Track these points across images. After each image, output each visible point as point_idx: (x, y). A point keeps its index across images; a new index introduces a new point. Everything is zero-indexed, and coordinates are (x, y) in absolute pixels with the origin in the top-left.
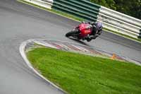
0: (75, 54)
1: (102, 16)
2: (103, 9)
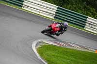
1: (89, 24)
2: (90, 19)
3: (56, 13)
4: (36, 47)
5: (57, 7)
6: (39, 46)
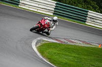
3: (55, 9)
4: (36, 45)
5: (56, 2)
6: (39, 44)
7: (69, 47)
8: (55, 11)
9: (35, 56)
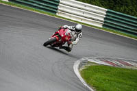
0: (127, 70)
3: (105, 19)
4: (79, 69)
5: (106, 10)
7: (124, 71)
8: (105, 22)
9: (78, 84)
